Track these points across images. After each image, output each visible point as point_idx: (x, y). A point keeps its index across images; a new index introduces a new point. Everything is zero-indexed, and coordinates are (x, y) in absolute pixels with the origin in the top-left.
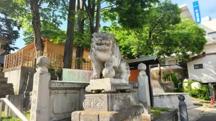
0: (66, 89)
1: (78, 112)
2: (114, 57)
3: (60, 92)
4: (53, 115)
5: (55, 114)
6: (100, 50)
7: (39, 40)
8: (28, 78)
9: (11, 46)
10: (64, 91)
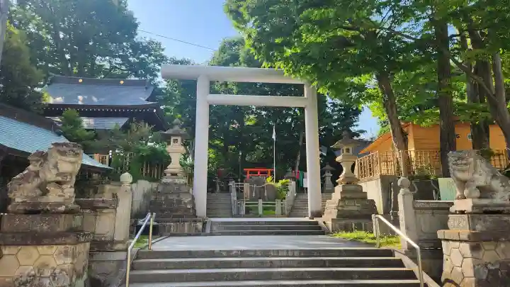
0: (433, 209)
1: (443, 231)
2: (477, 176)
3: (426, 212)
4: (422, 234)
5: (425, 233)
6: (459, 170)
7: (397, 129)
8: (391, 191)
9: (353, 129)
10: (430, 212)
